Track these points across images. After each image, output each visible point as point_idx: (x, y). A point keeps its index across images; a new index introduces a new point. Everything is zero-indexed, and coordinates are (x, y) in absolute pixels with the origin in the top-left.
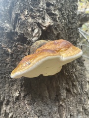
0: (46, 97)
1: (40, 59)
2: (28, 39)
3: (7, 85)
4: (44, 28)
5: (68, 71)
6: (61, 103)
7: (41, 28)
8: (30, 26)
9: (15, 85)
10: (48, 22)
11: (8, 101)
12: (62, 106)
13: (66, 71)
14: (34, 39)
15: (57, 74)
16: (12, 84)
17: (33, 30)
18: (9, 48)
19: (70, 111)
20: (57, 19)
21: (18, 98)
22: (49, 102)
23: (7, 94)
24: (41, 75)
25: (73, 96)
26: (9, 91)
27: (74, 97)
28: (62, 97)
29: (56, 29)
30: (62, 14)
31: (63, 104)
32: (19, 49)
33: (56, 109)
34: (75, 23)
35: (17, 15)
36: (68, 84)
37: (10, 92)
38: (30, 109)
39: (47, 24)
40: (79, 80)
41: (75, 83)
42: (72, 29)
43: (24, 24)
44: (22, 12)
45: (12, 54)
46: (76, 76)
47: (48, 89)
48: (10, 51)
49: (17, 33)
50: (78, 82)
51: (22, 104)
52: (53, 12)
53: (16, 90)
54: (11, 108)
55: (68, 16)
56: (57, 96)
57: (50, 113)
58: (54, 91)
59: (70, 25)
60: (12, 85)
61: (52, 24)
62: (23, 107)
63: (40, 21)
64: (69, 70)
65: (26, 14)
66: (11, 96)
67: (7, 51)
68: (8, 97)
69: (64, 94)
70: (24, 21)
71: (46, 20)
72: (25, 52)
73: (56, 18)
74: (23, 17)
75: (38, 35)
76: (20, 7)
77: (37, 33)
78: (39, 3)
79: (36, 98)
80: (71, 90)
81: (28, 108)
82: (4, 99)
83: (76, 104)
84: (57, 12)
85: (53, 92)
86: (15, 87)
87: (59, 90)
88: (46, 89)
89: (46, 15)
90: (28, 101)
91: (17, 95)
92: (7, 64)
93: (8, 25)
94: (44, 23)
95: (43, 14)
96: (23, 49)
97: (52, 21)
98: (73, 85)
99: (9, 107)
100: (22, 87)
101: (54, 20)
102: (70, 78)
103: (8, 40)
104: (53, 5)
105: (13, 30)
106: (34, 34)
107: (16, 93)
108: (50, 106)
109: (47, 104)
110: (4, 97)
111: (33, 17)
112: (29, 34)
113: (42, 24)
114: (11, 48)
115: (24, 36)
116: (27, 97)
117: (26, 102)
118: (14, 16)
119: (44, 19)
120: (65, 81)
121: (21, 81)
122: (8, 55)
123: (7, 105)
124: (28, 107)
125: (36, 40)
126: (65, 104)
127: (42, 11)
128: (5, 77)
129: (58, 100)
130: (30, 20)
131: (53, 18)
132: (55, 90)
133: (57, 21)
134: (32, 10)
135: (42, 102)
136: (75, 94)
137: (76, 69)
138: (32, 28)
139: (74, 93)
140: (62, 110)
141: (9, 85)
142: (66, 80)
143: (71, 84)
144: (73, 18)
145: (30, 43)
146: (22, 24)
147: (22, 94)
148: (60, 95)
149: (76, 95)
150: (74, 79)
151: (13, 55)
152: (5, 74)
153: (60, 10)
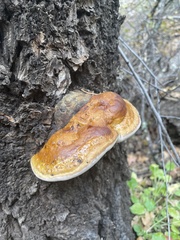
4: (75, 69)
7: (71, 69)
8: (51, 68)
14: (58, 93)
17: (56, 75)
18: (10, 114)
26: (17, 187)
29: (93, 64)
30: (101, 29)
38: (57, 204)
39: (81, 61)
43: (39, 66)
44: (35, 38)
45: (17, 127)
48: (12, 120)
52: (88, 29)
53: (30, 183)
60: (23, 177)
65: (42, 41)
66: (22, 193)
70: (39, 59)
71: (78, 52)
72: (45, 119)
73: (92, 41)
74: (35, 50)
75: (65, 83)
78: (68, 15)
84: (94, 28)
86: (28, 179)
89: (79, 39)
90: (54, 194)
91: (35, 190)
92: (7, 144)
93: (3, 67)
94: (76, 57)
95: (74, 40)
99: (17, 208)
104: (88, 14)
106: (58, 84)
107: (32, 187)
113: (73, 60)
115: (40, 89)
119: (75, 49)
123: (12, 206)
127: (73, 34)
134: (53, 33)
138: (55, 71)
141: (17, 178)
145: (52, 100)
146: (34, 66)
147: (43, 187)
151: (21, 127)
153: (99, 22)
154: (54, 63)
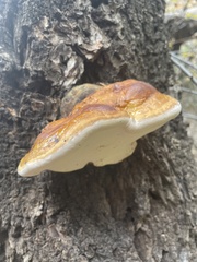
0: (104, 214)
1: (81, 128)
2: (55, 84)
3: (14, 192)
4: (89, 57)
5: (151, 152)
6: (139, 225)
7: (83, 57)
8: (57, 53)
9: (32, 191)
10: (98, 41)
11: (19, 229)
12: (144, 232)
13: (146, 151)
14: (67, 84)
15: (127, 159)
16: (25, 190)
17: (64, 63)
18: (13, 107)
19: (161, 243)
20: (119, 34)
21: (40, 221)
22: (112, 224)
23: (14, 213)
24: (90, 165)
25: (168, 208)
26: (19, 205)
27: (170, 210)
28: (142, 212)
29: (116, 56)
30: (130, 22)
31: (146, 228)
32: (34, 109)
33: (128, 240)
34: (160, 40)
35: (26, 30)
36: (152, 181)
37: (22, 208)
38: (70, 245)
39: (95, 47)
40: (179, 170)
41: (168, 179)
42: (155, 54)
43: (42, 51)
44: (37, 23)
45: (19, 121)
46: (170, 161)
47: (108, 195)
48: (14, 113)
49: (27, 71)
50: (177, 174)
51: (51, 233)
52: (108, 18)
53: (34, 202)
54: (25, 243)
55: (144, 25)
56: (129, 210)
57: (115, 250)
58: (122, 200)
59: (149, 47)
60: (26, 192)
61: (107, 46)
62: (52, 241)
63: (79, 41)
64: (153, 150)
65: (46, 25)
66: (25, 216)
67: (9, 114)
68: (18, 220)
69: (145, 205)
70: (42, 43)
71: (92, 39)
72: (50, 114)
73: (116, 33)
74: (39, 35)
75: (75, 72)
76: (30, 11)
77: (74, 69)
79: (81, 217)
80: (162, 194)
81: (64, 242)
82: (9, 224)
83: (175, 227)
84: (117, 18)
85: (119, 202)
86: (32, 196)
87: (134, 197)
88: (104, 195)
89: (93, 25)
90: (63, 225)
91: (38, 213)
92: (10, 144)
93: (6, 55)
94: (88, 43)
95: (84, 24)
96: (45, 107)
97: (106, 39)
98: (165, 183)
99: (21, 240)
100: (46, 195)
101: (112, 36)
102: (157, 168)
103: (10, 88)
105: (18, 66)
106: (66, 72)
107: (36, 209)
108: (114, 235)
109: (109, 231)
110: (9, 220)
111: (62, 33)
112: (55, 72)
113: (85, 46)
114: (17, 107)
115: (44, 76)
116: (60, 218)
117: (59, 228)
118: (18, 32)
119: (87, 34)
120: (145, 176)
121: (44, 180)
122: (11, 123)
123: (17, 236)
124: (65, 240)
125: (74, 85)
126: (150, 227)
127: (82, 17)
128: (8, 174)
129: (133, 220)
130: (56, 40)
131: (108, 32)
132: (124, 197)
133: (118, 39)
135: (96, 225)
136: (172, 203)
137: (169, 147)
138: (62, 57)
139: (168, 200)
140: (142, 242)
141: (19, 192)
142: (148, 173)
143: (160, 180)
144: (156, 29)
145: (59, 92)
146: (37, 51)
147: (50, 212)
148: (136, 207)
149: (175, 205)
150: (166, 169)
151: (23, 122)
152: (7, 168)
153: (124, 12)
154: (60, 48)
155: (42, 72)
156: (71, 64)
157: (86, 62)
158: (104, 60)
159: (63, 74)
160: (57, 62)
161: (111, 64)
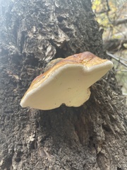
0: (75, 141)
2: (40, 60)
3: (16, 128)
4: (59, 45)
5: (100, 98)
6: (99, 149)
7: (55, 46)
8: (41, 44)
9: (28, 125)
10: (62, 37)
11: (20, 154)
12: (103, 155)
13: (97, 98)
14: (47, 60)
15: (86, 103)
16: (24, 125)
17: (45, 49)
18: (17, 75)
19: (116, 162)
20: (74, 35)
21: (33, 145)
22: (80, 148)
23: (17, 143)
24: (63, 105)
25: (116, 138)
26: (20, 136)
27: (118, 139)
29: (74, 45)
30: (80, 29)
31: (104, 152)
32: (29, 74)
33: (93, 159)
34: (97, 39)
35: (24, 33)
36: (104, 118)
37: (22, 137)
38: (54, 161)
39: (62, 40)
40: (120, 112)
41: (114, 116)
42: (95, 46)
43: (33, 43)
44: (30, 29)
45: (20, 82)
46: (113, 106)
47: (76, 129)
48: (17, 78)
50: (120, 115)
52: (67, 27)
53: (29, 133)
54: (24, 164)
55: (87, 31)
56: (91, 138)
57: (84, 166)
58: (86, 131)
59: (91, 42)
60: (24, 127)
61: (68, 40)
62: (42, 160)
63: (53, 37)
65: (35, 30)
66: (23, 143)
67: (14, 79)
68: (19, 147)
69: (101, 134)
70: (33, 39)
71: (59, 36)
73: (72, 34)
74: (31, 35)
75: (51, 53)
76: (26, 24)
77: (51, 51)
78: (49, 17)
79: (60, 141)
80: (111, 127)
81: (50, 160)
82: (13, 151)
83: (123, 151)
84: (72, 27)
85: (84, 133)
86: (28, 129)
87: (93, 129)
88: (74, 129)
89: (59, 30)
90: (49, 147)
91: (32, 140)
92: (14, 97)
93: (13, 47)
94: (58, 39)
95: (54, 29)
96: (35, 72)
97: (67, 37)
98: (113, 120)
99: (21, 163)
100: (37, 127)
101: (71, 36)
102: (105, 109)
103: (15, 65)
104: (66, 19)
106: (47, 54)
107: (31, 137)
108: (83, 155)
109: (79, 152)
110: (13, 148)
111: (43, 34)
112: (40, 54)
113: (56, 40)
114: (19, 75)
115: (34, 56)
116: (46, 142)
117: (46, 150)
118: (19, 35)
119: (57, 34)
120: (98, 115)
121: (35, 117)
122: (15, 84)
123: (18, 160)
124: (50, 158)
126: (107, 151)
127: (53, 26)
128: (13, 116)
129: (94, 146)
130: (40, 37)
131: (68, 34)
132: (87, 129)
133: (74, 37)
134: (41, 25)
135: (71, 148)
136: (119, 133)
138: (44, 46)
139: (116, 132)
140: (103, 162)
141: (20, 127)
142: (100, 113)
143: (108, 117)
144: (94, 35)
145: (43, 64)
146: (30, 43)
147: (39, 139)
148: (95, 135)
149: (121, 135)
150: (111, 110)
151: (23, 83)
153: (76, 24)
154: (43, 41)
155: (33, 54)
156: (49, 49)
157: (57, 48)
158: (67, 48)
159: (45, 54)
160: (41, 48)
161: (71, 49)
